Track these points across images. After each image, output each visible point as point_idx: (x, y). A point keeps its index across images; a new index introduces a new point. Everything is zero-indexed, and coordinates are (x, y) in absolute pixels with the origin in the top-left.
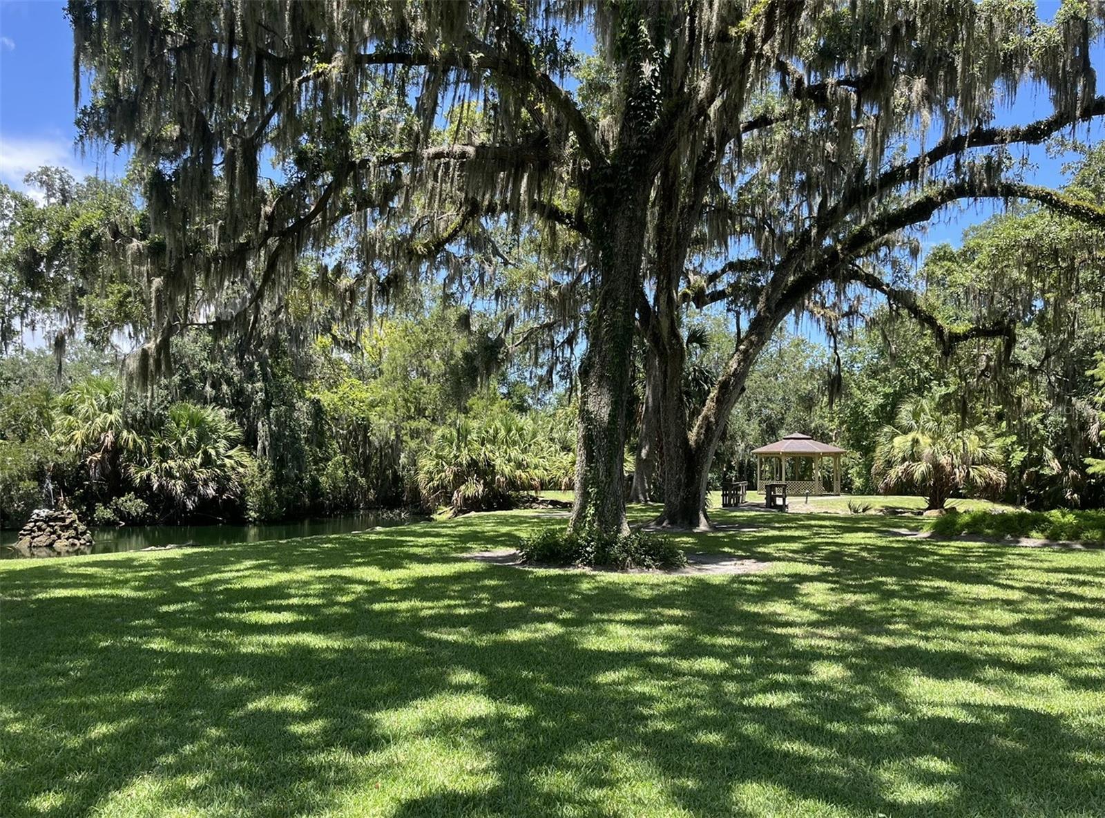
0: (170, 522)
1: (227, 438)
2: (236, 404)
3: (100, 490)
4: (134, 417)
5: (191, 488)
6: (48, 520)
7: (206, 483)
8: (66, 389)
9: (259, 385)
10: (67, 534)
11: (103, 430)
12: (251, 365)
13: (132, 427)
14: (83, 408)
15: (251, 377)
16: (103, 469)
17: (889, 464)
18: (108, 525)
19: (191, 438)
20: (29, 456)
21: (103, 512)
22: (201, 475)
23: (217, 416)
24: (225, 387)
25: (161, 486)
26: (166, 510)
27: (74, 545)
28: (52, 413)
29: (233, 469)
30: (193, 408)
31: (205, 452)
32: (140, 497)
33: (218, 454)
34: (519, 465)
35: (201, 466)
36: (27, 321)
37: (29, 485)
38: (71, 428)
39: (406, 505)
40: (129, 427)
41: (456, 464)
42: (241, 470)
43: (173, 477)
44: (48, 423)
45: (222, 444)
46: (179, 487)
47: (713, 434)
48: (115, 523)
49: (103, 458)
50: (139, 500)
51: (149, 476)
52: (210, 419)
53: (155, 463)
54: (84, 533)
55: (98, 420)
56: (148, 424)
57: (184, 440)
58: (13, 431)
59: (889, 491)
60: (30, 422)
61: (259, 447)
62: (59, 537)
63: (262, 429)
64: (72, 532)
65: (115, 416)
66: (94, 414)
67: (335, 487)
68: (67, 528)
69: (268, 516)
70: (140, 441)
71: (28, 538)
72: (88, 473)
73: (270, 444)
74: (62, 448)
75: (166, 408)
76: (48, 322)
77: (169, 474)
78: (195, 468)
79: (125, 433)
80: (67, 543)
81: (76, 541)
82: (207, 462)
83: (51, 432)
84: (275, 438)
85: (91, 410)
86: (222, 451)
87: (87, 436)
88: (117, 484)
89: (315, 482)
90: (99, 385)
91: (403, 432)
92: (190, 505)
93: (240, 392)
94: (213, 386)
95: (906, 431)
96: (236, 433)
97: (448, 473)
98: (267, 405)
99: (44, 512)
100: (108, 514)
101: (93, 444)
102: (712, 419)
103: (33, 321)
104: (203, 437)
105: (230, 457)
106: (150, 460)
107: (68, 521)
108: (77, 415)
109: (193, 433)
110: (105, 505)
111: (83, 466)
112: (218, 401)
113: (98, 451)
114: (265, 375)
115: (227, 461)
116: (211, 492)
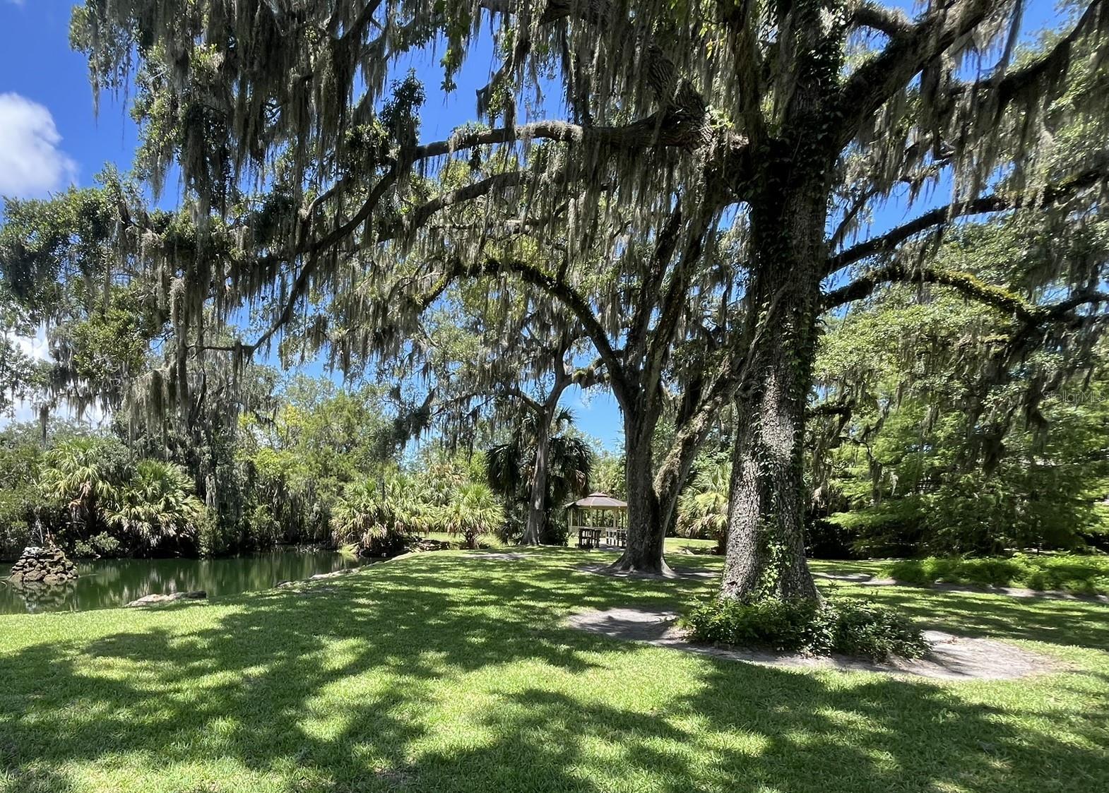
0: (138, 556)
1: (184, 489)
2: (188, 463)
3: (80, 529)
4: (108, 469)
5: (156, 529)
6: (39, 557)
7: (168, 525)
8: (52, 448)
9: (205, 448)
10: (55, 569)
11: (82, 480)
12: (198, 433)
13: (106, 478)
14: (65, 463)
15: (198, 442)
16: (82, 512)
17: (694, 515)
18: (87, 558)
19: (155, 489)
20: (21, 501)
21: (82, 547)
22: (163, 518)
23: (174, 471)
24: (179, 449)
25: (131, 527)
26: (134, 546)
27: (62, 579)
28: (39, 466)
29: (189, 514)
30: (155, 464)
31: (167, 500)
32: (113, 535)
33: (177, 501)
34: (415, 513)
35: (164, 510)
36: (18, 392)
37: (21, 525)
38: (55, 478)
39: (317, 541)
40: (103, 479)
41: (366, 512)
42: (195, 514)
43: (140, 520)
44: (36, 475)
45: (180, 493)
46: (145, 528)
47: (676, 487)
48: (92, 556)
49: (82, 503)
50: (112, 538)
51: (120, 519)
52: (169, 473)
53: (126, 509)
54: (71, 568)
55: (77, 472)
56: (120, 477)
57: (149, 490)
58: (7, 481)
59: (694, 535)
60: (21, 473)
61: (208, 496)
62: (49, 572)
63: (210, 483)
64: (60, 568)
65: (91, 469)
66: (74, 468)
67: (261, 529)
68: (56, 563)
69: (216, 551)
70: (113, 490)
71: (20, 573)
72: (70, 515)
73: (216, 494)
74: (48, 495)
75: (134, 464)
76: (35, 396)
77: (137, 517)
78: (159, 513)
79: (100, 484)
80: (56, 577)
81: (64, 576)
82: (168, 507)
83: (38, 482)
84: (220, 490)
85: (72, 464)
86: (180, 499)
87: (69, 485)
88: (94, 525)
89: (247, 525)
90: (78, 444)
91: (316, 487)
92: (154, 542)
93: (191, 453)
94: (171, 448)
95: (704, 490)
96: (191, 484)
97: (359, 520)
98: (213, 463)
99: (34, 550)
100: (87, 548)
101: (73, 491)
102: (677, 473)
103: (22, 392)
104: (164, 488)
105: (186, 504)
106: (121, 506)
107: (56, 558)
108: (60, 468)
109: (157, 484)
110: (83, 541)
111: (65, 510)
112: (175, 459)
113: (77, 497)
114: (209, 440)
115: (184, 507)
116: (172, 531)
